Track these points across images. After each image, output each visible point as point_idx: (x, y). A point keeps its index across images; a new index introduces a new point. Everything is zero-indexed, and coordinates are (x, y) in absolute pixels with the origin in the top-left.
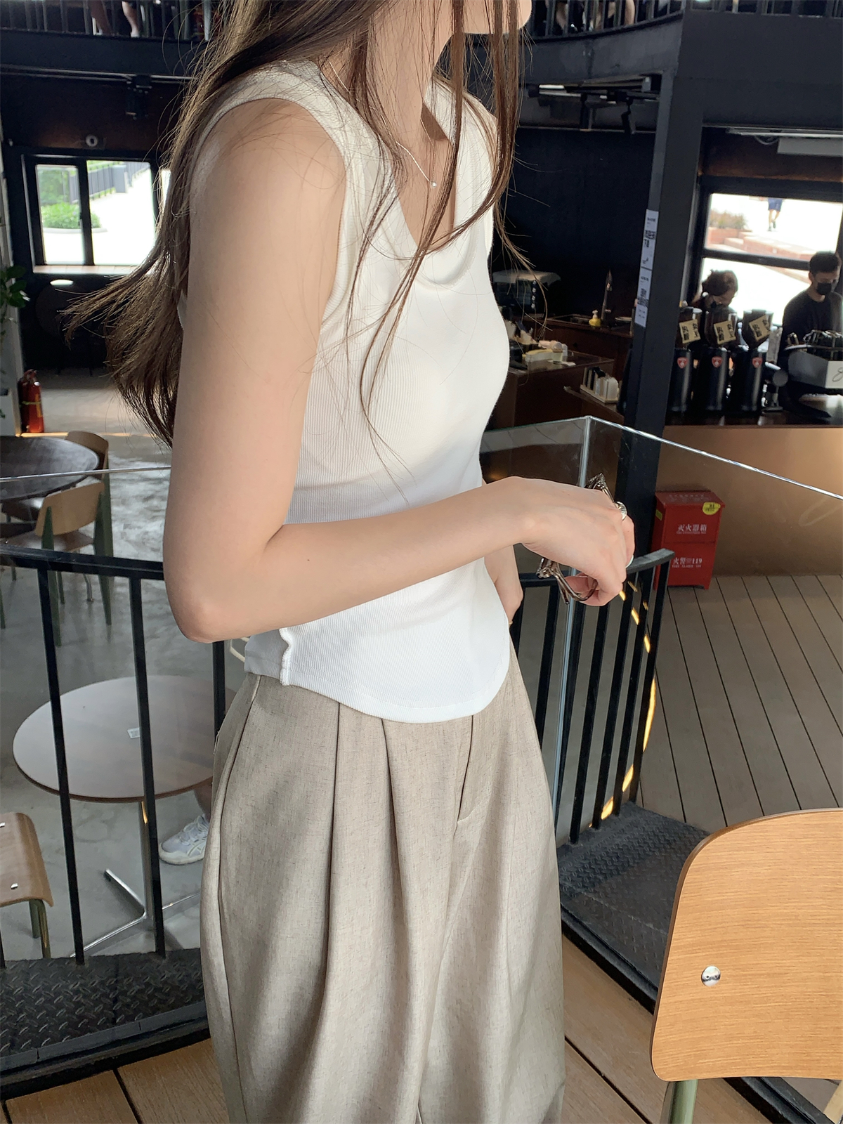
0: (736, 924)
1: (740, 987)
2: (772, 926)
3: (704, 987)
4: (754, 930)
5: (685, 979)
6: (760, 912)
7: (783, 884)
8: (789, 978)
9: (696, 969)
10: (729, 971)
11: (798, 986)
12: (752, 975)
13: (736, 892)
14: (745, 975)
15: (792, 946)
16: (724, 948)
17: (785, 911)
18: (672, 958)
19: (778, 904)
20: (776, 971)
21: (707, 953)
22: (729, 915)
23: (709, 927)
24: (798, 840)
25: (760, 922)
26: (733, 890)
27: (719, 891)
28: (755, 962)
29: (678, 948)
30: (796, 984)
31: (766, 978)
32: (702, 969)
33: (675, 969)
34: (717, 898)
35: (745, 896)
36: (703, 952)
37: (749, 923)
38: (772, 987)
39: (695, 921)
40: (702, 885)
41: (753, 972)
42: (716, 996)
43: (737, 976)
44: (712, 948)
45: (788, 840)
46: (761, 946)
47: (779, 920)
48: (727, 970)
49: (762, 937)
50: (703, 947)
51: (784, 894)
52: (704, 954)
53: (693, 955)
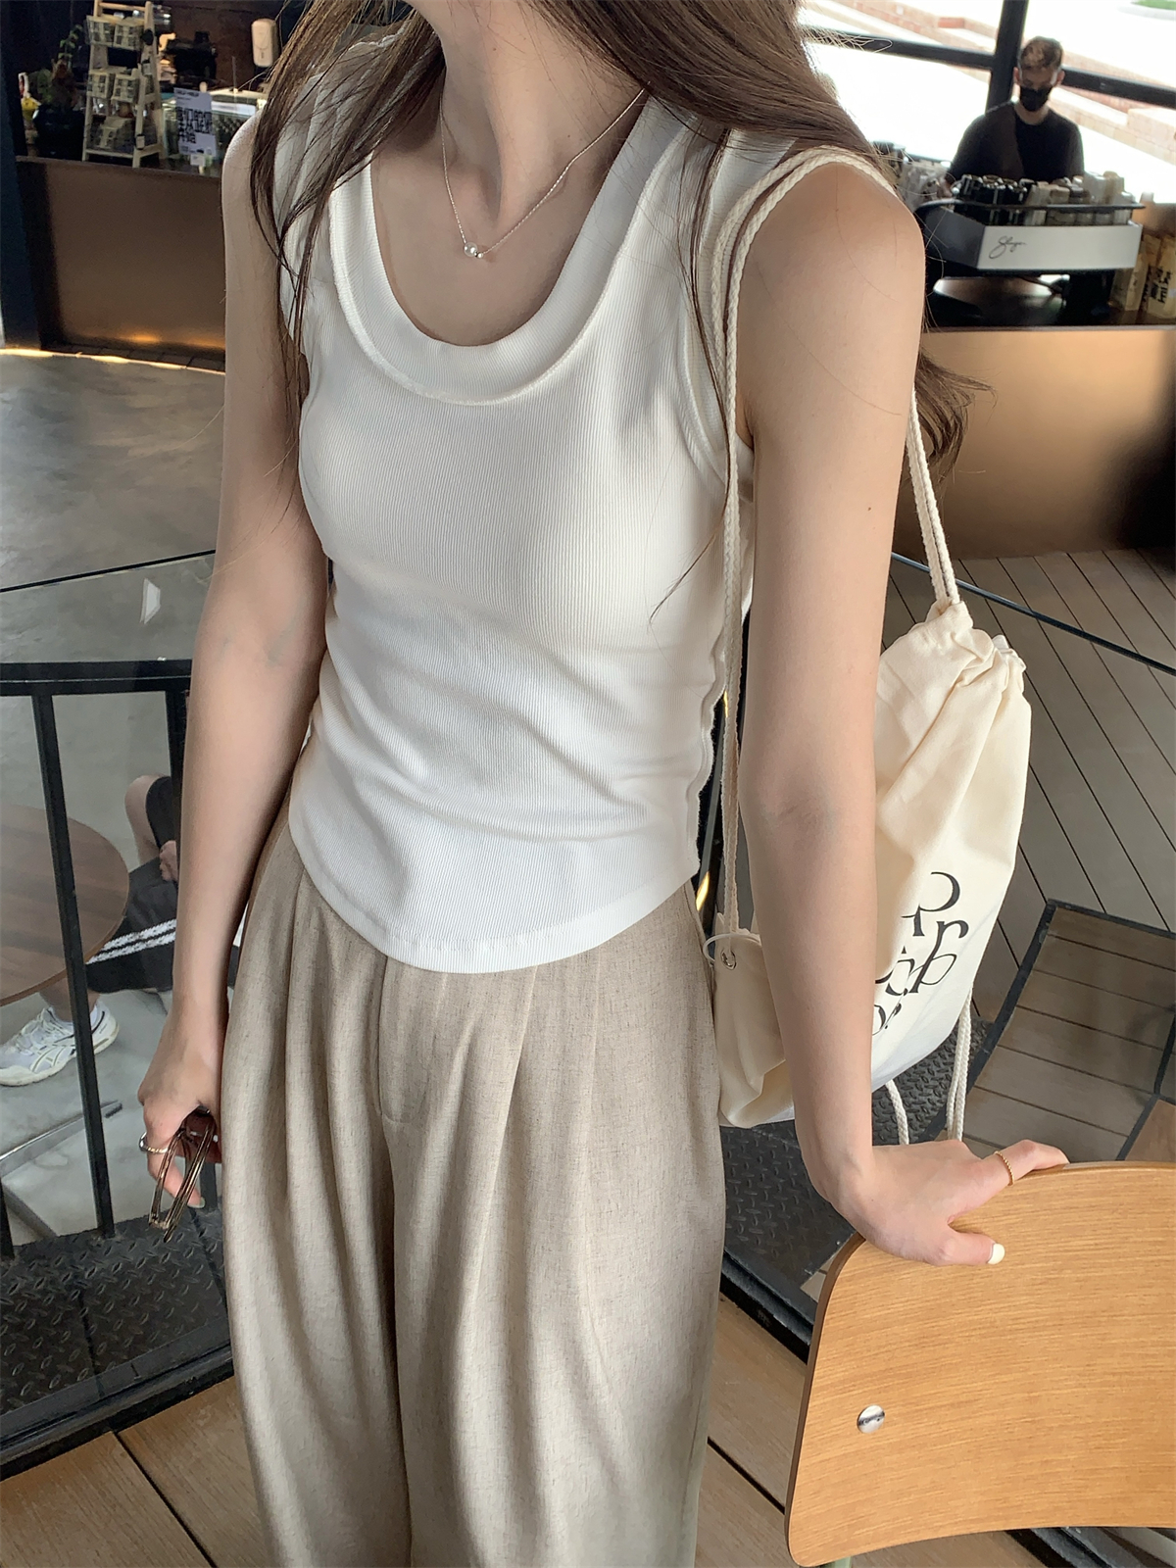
0: (907, 1344)
1: (913, 1427)
2: (957, 1340)
3: (861, 1435)
4: (932, 1348)
5: (834, 1429)
6: (941, 1323)
7: (974, 1281)
8: (981, 1405)
9: (850, 1412)
10: (898, 1408)
11: (993, 1414)
12: (930, 1408)
13: (907, 1301)
14: (921, 1410)
15: (987, 1362)
16: (890, 1379)
17: (976, 1317)
18: (814, 1403)
19: (968, 1310)
20: (962, 1400)
21: (866, 1389)
22: (896, 1334)
23: (869, 1354)
25: (941, 1337)
26: (903, 1300)
27: (881, 1304)
28: (932, 1392)
29: (822, 1388)
30: (991, 1412)
31: (949, 1410)
32: (856, 1411)
33: (820, 1417)
34: (879, 1314)
35: (921, 1305)
36: (859, 1389)
37: (925, 1340)
38: (957, 1420)
39: (847, 1349)
40: (856, 1298)
41: (930, 1405)
42: (878, 1443)
43: (908, 1413)
44: (871, 1381)
46: (943, 1368)
47: (966, 1331)
48: (895, 1407)
49: (945, 1357)
50: (858, 1382)
51: (975, 1295)
52: (861, 1391)
53: (844, 1395)
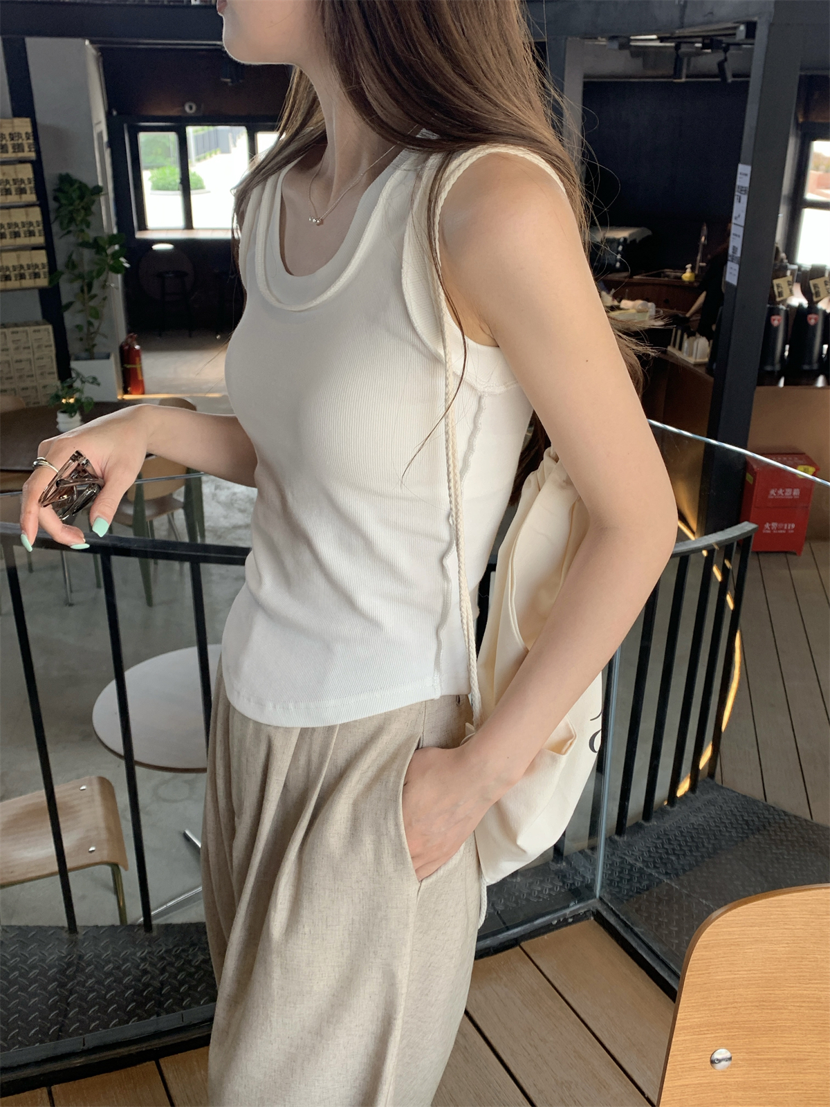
0: (750, 1004)
1: (754, 1072)
2: (790, 1008)
3: (713, 1070)
4: (770, 1011)
5: (692, 1062)
6: (777, 992)
7: (803, 963)
8: (810, 1064)
9: (704, 1051)
10: (742, 1054)
11: (819, 1074)
12: (768, 1059)
13: (750, 971)
14: (761, 1059)
15: (814, 1030)
16: (736, 1030)
17: (805, 992)
18: (677, 1039)
19: (797, 985)
20: (794, 1057)
21: (717, 1035)
22: (742, 995)
23: (720, 1007)
24: (820, 917)
25: (776, 1003)
26: (746, 969)
27: (729, 969)
28: (770, 1046)
29: (683, 1028)
30: (818, 1071)
31: (783, 1063)
32: (711, 1051)
33: (681, 1051)
34: (727, 977)
35: (760, 975)
36: (712, 1033)
37: (764, 1003)
38: (791, 1073)
39: (703, 1000)
40: (710, 962)
41: (769, 1056)
42: (727, 1080)
43: (751, 1060)
44: (722, 1029)
45: (809, 916)
46: (778, 1029)
47: (797, 1002)
48: (740, 1053)
49: (779, 1020)
50: (711, 1028)
51: (804, 974)
52: (713, 1036)
53: (701, 1036)
